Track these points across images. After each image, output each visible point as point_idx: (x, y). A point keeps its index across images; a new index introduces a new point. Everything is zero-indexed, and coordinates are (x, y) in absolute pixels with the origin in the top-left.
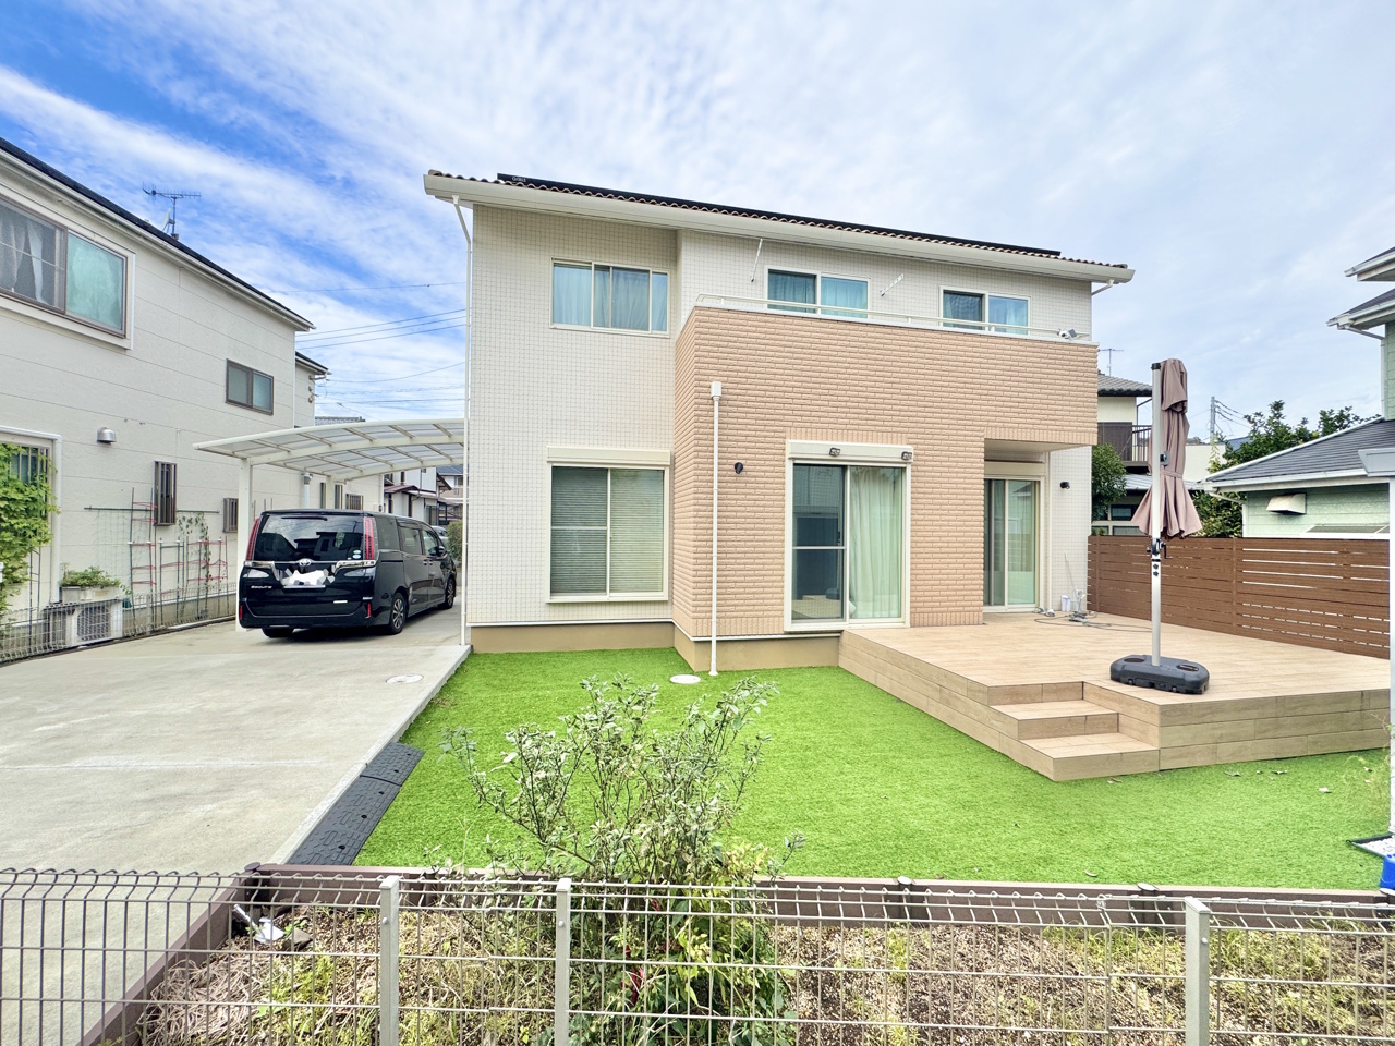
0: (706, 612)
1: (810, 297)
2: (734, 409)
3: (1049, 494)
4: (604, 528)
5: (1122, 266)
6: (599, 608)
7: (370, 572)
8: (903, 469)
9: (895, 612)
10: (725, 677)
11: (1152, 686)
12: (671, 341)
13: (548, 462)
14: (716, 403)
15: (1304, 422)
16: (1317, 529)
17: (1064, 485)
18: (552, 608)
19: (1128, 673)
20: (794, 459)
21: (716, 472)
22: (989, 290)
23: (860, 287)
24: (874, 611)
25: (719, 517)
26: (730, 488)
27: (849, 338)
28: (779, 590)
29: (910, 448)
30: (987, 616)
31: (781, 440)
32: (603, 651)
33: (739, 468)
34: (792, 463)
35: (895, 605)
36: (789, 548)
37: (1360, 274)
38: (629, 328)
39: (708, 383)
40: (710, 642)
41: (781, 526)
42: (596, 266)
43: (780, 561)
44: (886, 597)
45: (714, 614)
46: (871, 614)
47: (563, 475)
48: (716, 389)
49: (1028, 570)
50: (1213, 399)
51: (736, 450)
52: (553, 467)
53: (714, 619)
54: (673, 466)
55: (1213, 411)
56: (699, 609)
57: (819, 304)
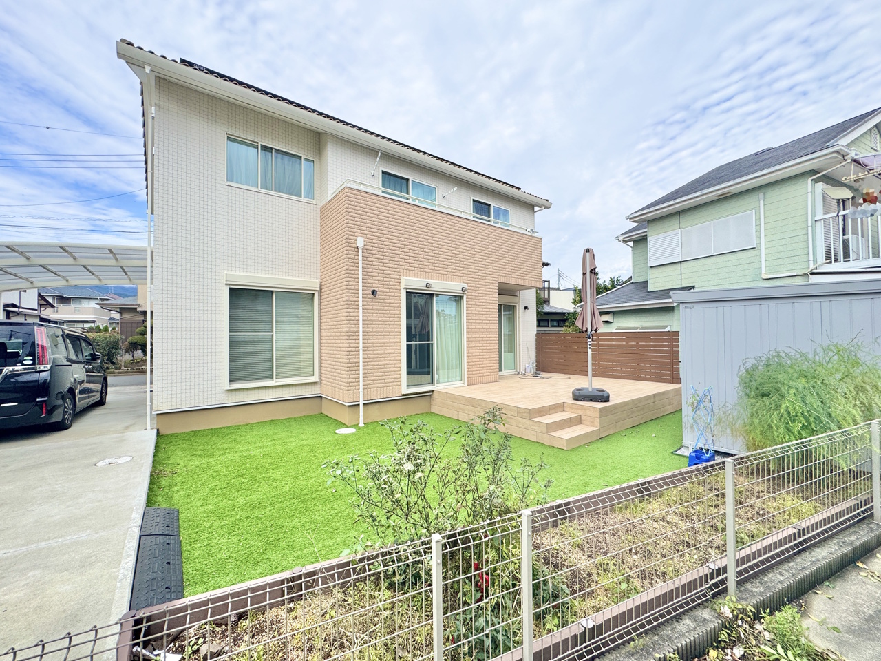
0: (355, 386)
1: (405, 190)
2: (371, 256)
3: (520, 311)
4: (271, 333)
5: (547, 200)
6: (267, 391)
7: (45, 375)
8: (462, 297)
9: (458, 378)
10: (370, 427)
11: (591, 400)
12: (317, 206)
13: (226, 284)
14: (360, 251)
15: (605, 282)
16: (618, 329)
17: (526, 308)
18: (230, 393)
19: (580, 396)
20: (407, 289)
21: (361, 295)
22: (494, 203)
23: (432, 191)
24: (448, 378)
25: (363, 324)
26: (369, 306)
27: (433, 219)
28: (399, 369)
29: (465, 286)
30: (501, 378)
31: (398, 277)
32: (272, 421)
33: (374, 292)
34: (405, 291)
35: (458, 374)
36: (404, 343)
37: (630, 219)
38: (286, 193)
39: (354, 238)
40: (359, 405)
41: (399, 330)
42: (262, 146)
43: (399, 351)
44: (454, 370)
45: (361, 387)
46: (447, 380)
47: (237, 294)
48: (360, 242)
49: (511, 352)
50: (559, 270)
51: (372, 281)
52: (230, 289)
53: (361, 390)
54: (320, 291)
55: (559, 275)
56: (351, 384)
57: (410, 195)
